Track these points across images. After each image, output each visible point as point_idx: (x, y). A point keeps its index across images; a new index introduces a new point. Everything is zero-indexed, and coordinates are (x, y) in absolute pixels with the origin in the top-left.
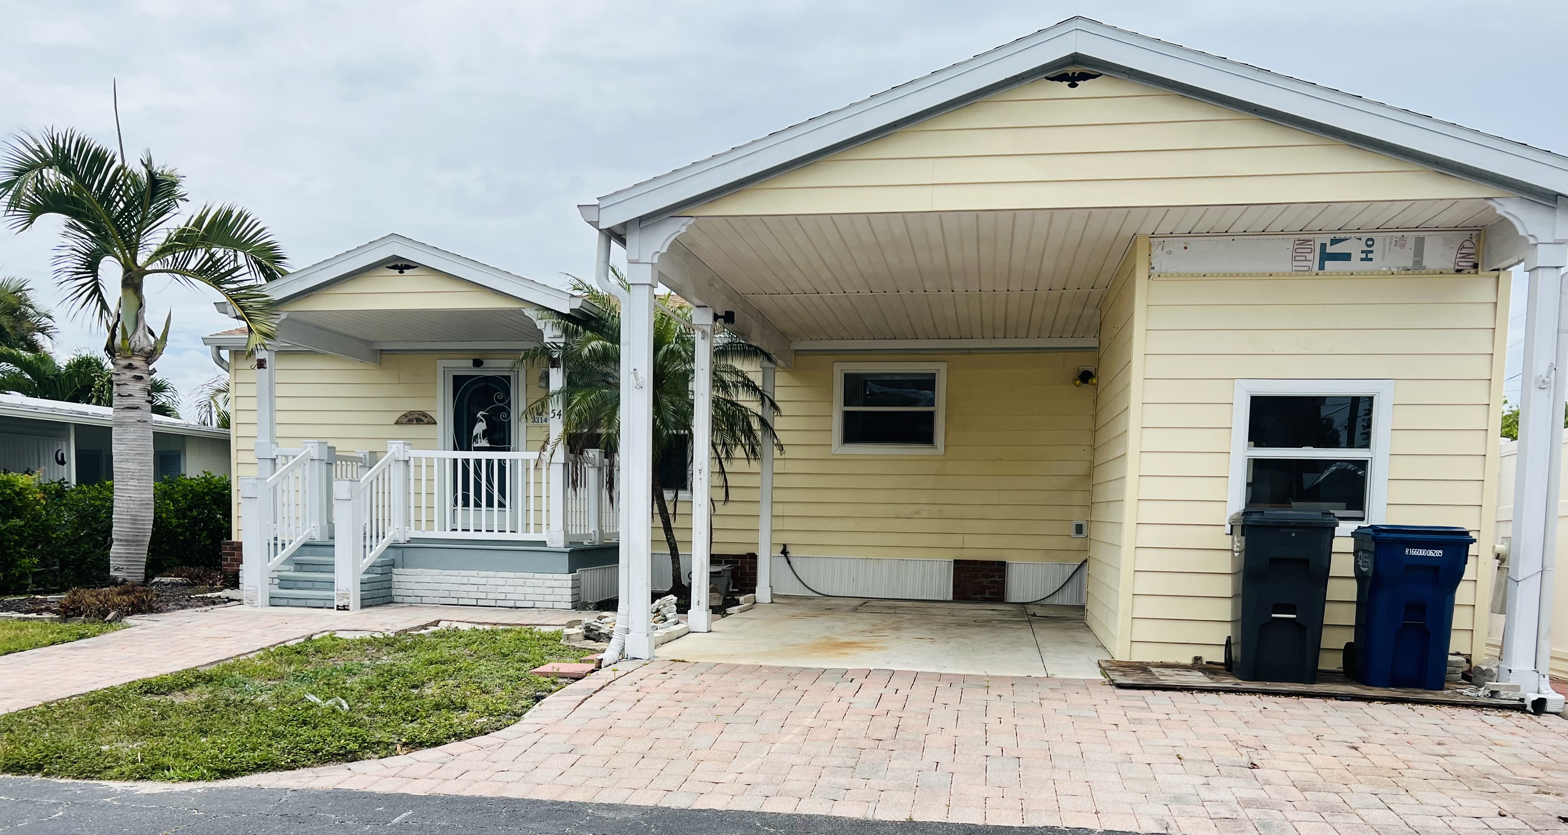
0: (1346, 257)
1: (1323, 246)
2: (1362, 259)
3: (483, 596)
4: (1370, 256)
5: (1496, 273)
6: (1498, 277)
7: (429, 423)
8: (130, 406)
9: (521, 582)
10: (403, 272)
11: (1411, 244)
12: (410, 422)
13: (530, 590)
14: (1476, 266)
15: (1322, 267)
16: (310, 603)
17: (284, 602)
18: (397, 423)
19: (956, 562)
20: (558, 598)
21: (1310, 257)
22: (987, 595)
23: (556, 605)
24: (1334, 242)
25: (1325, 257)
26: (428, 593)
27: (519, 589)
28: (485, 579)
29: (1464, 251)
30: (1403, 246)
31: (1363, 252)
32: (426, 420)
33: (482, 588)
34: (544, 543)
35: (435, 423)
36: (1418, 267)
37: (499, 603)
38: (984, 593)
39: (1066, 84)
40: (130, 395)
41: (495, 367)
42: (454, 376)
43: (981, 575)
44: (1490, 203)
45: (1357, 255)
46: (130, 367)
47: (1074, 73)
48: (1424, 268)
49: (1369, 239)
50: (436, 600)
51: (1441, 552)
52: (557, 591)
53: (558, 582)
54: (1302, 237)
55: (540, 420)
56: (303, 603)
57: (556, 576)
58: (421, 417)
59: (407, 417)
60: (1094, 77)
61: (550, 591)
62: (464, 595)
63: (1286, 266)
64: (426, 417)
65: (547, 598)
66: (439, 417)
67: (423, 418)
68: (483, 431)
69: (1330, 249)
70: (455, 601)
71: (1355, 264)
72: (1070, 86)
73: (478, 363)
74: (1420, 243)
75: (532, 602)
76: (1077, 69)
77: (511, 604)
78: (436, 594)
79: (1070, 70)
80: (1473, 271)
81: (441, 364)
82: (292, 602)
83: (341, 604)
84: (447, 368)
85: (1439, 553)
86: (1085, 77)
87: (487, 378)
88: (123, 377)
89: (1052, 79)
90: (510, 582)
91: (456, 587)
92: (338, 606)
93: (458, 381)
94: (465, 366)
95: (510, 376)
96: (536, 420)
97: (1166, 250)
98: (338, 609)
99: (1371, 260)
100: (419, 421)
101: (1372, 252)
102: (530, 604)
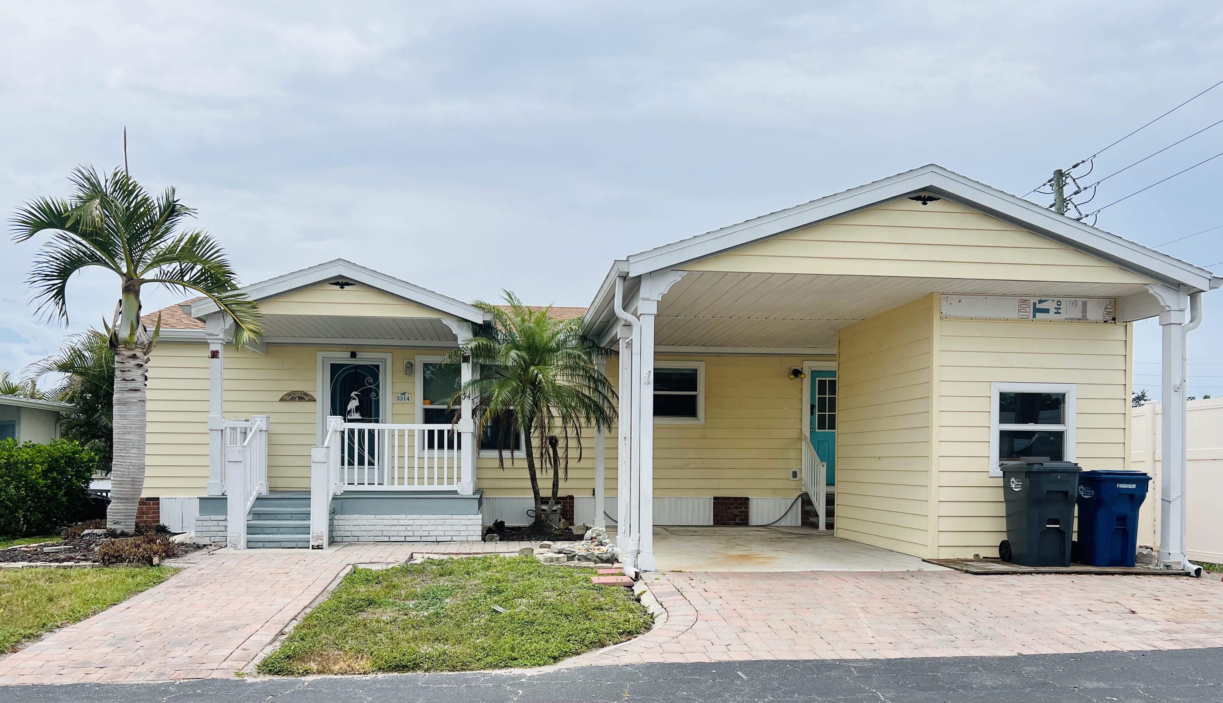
0: (1047, 311)
1: (1035, 304)
2: (1055, 313)
3: (411, 534)
4: (1059, 311)
5: (1125, 323)
6: (1126, 326)
7: (309, 400)
8: (133, 388)
9: (441, 522)
10: (344, 288)
11: (1080, 304)
12: (293, 399)
13: (449, 528)
14: (1114, 319)
15: (1034, 316)
16: (283, 544)
17: (261, 544)
18: (282, 400)
19: (715, 498)
20: (471, 533)
21: (1028, 310)
22: (737, 521)
23: (470, 539)
24: (1040, 302)
25: (1036, 311)
26: (365, 533)
27: (440, 528)
28: (412, 521)
29: (1107, 310)
30: (1076, 306)
31: (1055, 308)
32: (307, 398)
33: (409, 528)
34: (456, 492)
35: (316, 401)
36: (1084, 319)
37: (423, 539)
38: (736, 520)
39: (920, 202)
40: (133, 380)
41: (365, 358)
42: (331, 364)
43: (733, 507)
44: (1146, 287)
45: (1053, 310)
46: (136, 357)
47: (925, 196)
48: (1088, 319)
49: (1058, 301)
50: (371, 539)
51: (1135, 485)
52: (470, 528)
53: (471, 521)
54: (1023, 298)
55: (403, 398)
56: (278, 544)
57: (470, 517)
58: (302, 396)
59: (290, 395)
60: (936, 199)
61: (464, 528)
62: (395, 533)
63: (1015, 315)
64: (307, 396)
65: (462, 533)
66: (318, 396)
67: (305, 397)
68: (356, 407)
69: (1038, 306)
70: (387, 539)
71: (1052, 315)
72: (922, 203)
73: (353, 355)
74: (1085, 304)
75: (450, 537)
76: (926, 194)
77: (434, 539)
78: (371, 534)
79: (923, 194)
80: (1113, 322)
81: (320, 355)
82: (267, 545)
83: (316, 544)
84: (325, 357)
85: (1134, 486)
86: (931, 199)
87: (357, 367)
88: (127, 365)
89: (912, 199)
90: (432, 522)
91: (388, 528)
92: (313, 546)
93: (335, 368)
94: (342, 357)
95: (378, 366)
96: (400, 398)
97: (948, 303)
98: (313, 548)
99: (1060, 313)
100: (301, 399)
101: (1060, 309)
102: (449, 539)
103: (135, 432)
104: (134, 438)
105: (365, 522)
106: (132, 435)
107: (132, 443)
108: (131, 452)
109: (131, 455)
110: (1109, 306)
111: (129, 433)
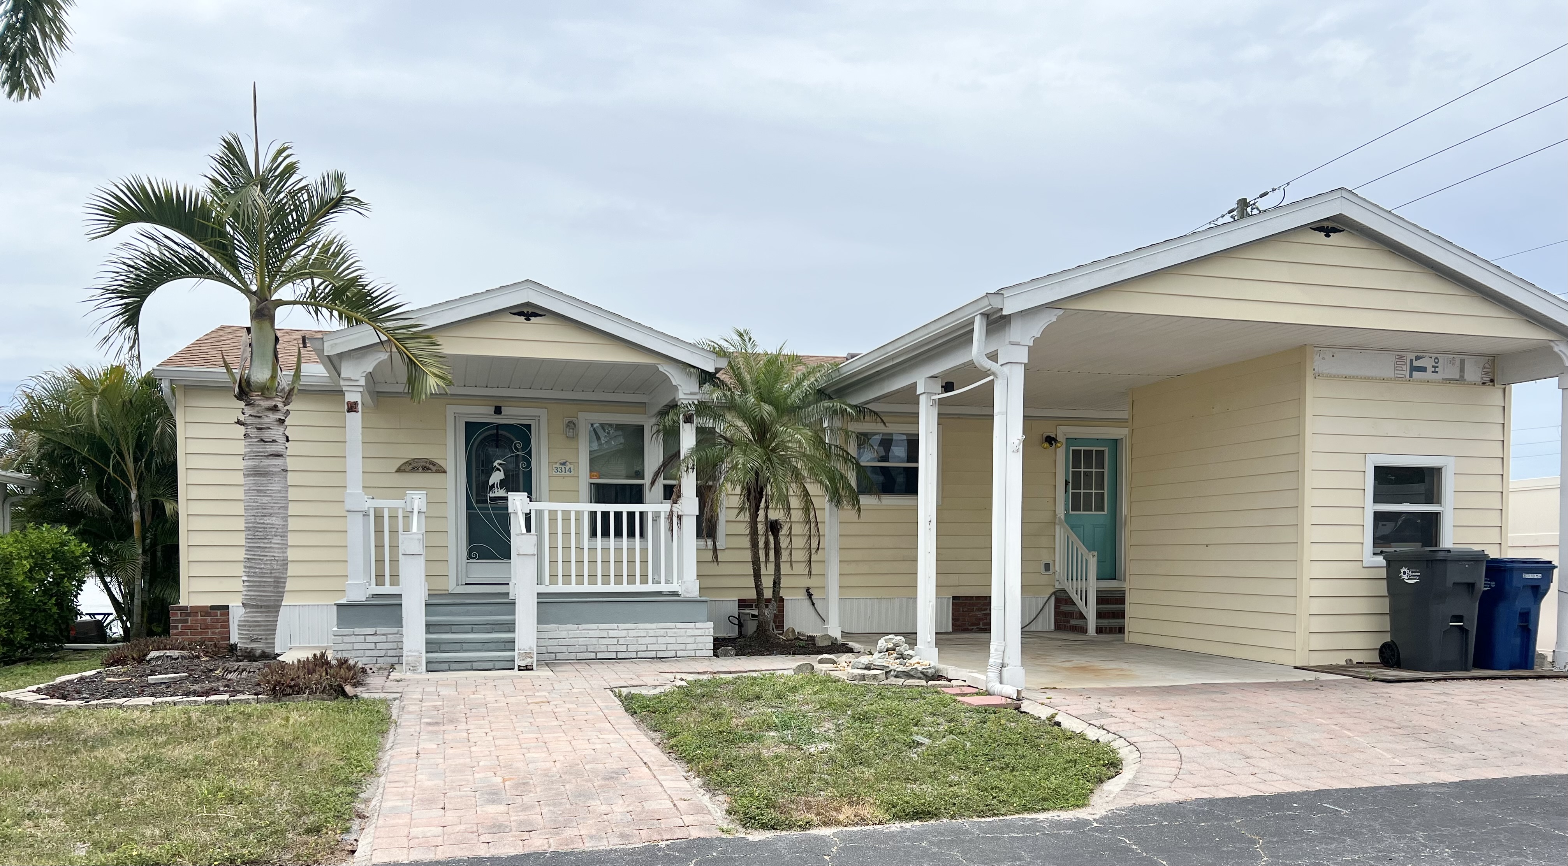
0: (1423, 369)
1: (1411, 360)
2: (1433, 372)
3: (624, 648)
4: (1437, 370)
5: (1504, 386)
6: (1505, 389)
7: (438, 471)
8: (274, 453)
9: (662, 632)
10: (530, 320)
11: (1458, 363)
12: (414, 470)
13: (672, 640)
14: (1492, 381)
15: (1411, 376)
16: (475, 665)
17: (446, 666)
18: (399, 470)
19: (954, 598)
20: (700, 646)
21: (1404, 368)
22: (981, 626)
23: (699, 653)
24: (1418, 358)
25: (1414, 369)
26: (564, 649)
27: (660, 640)
28: (626, 631)
29: (1485, 370)
30: (1453, 364)
31: (1433, 367)
32: (434, 468)
33: (621, 641)
34: (675, 594)
35: (445, 472)
36: (1461, 380)
37: (640, 655)
38: (979, 624)
39: (1323, 234)
40: (274, 441)
41: (512, 415)
42: (466, 422)
43: (977, 609)
44: (1552, 344)
45: (1430, 369)
46: (275, 409)
47: (1328, 227)
48: (1465, 380)
49: (1436, 358)
50: (573, 656)
51: (1542, 575)
52: (699, 639)
53: (700, 631)
54: (1400, 353)
55: (563, 470)
56: (468, 666)
57: (698, 625)
58: (428, 465)
59: (411, 464)
60: (1340, 231)
61: (691, 640)
62: (603, 648)
63: (1390, 373)
64: (434, 465)
65: (689, 647)
66: (450, 467)
67: (431, 466)
68: (501, 480)
69: (1415, 364)
70: (593, 656)
71: (1428, 375)
72: (1325, 235)
73: (498, 410)
74: (1462, 362)
75: (674, 652)
76: (1330, 224)
77: (653, 654)
78: (571, 649)
79: (1325, 224)
80: (1491, 384)
81: (451, 410)
82: (454, 666)
83: (523, 664)
84: (457, 413)
85: (1539, 576)
86: (1335, 230)
87: (498, 427)
88: (266, 420)
89: (1314, 229)
90: (652, 633)
91: (594, 641)
92: (519, 666)
93: (471, 428)
94: (483, 414)
95: (530, 425)
96: (559, 470)
97: (1321, 357)
98: (520, 670)
99: (1437, 372)
100: (426, 469)
101: (1437, 367)
102: (672, 654)
103: (278, 513)
104: (277, 522)
105: (564, 634)
106: (274, 518)
107: (275, 530)
108: (273, 541)
109: (273, 545)
110: (1487, 366)
111: (271, 515)
